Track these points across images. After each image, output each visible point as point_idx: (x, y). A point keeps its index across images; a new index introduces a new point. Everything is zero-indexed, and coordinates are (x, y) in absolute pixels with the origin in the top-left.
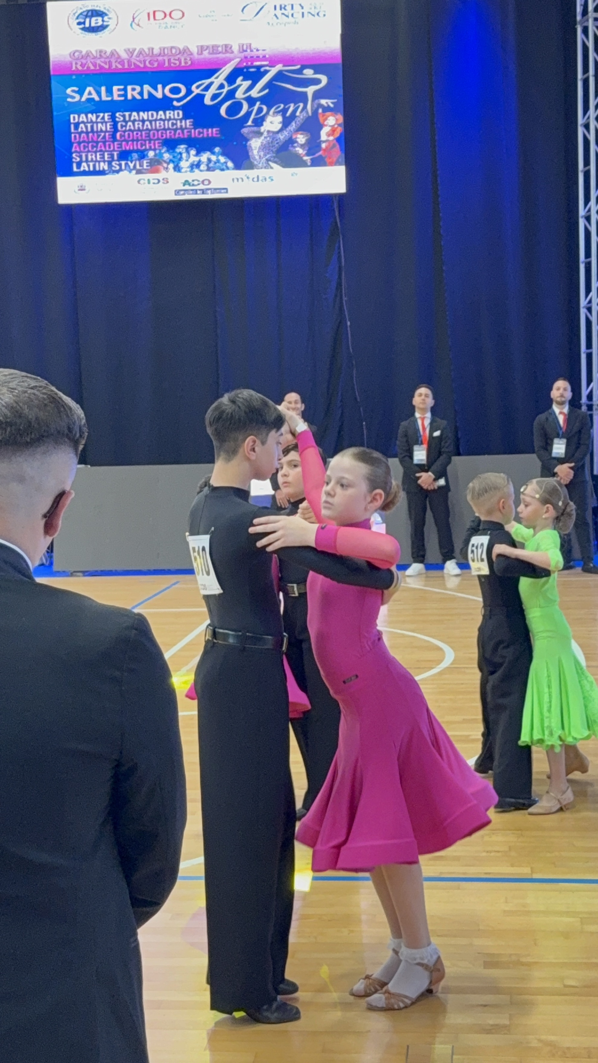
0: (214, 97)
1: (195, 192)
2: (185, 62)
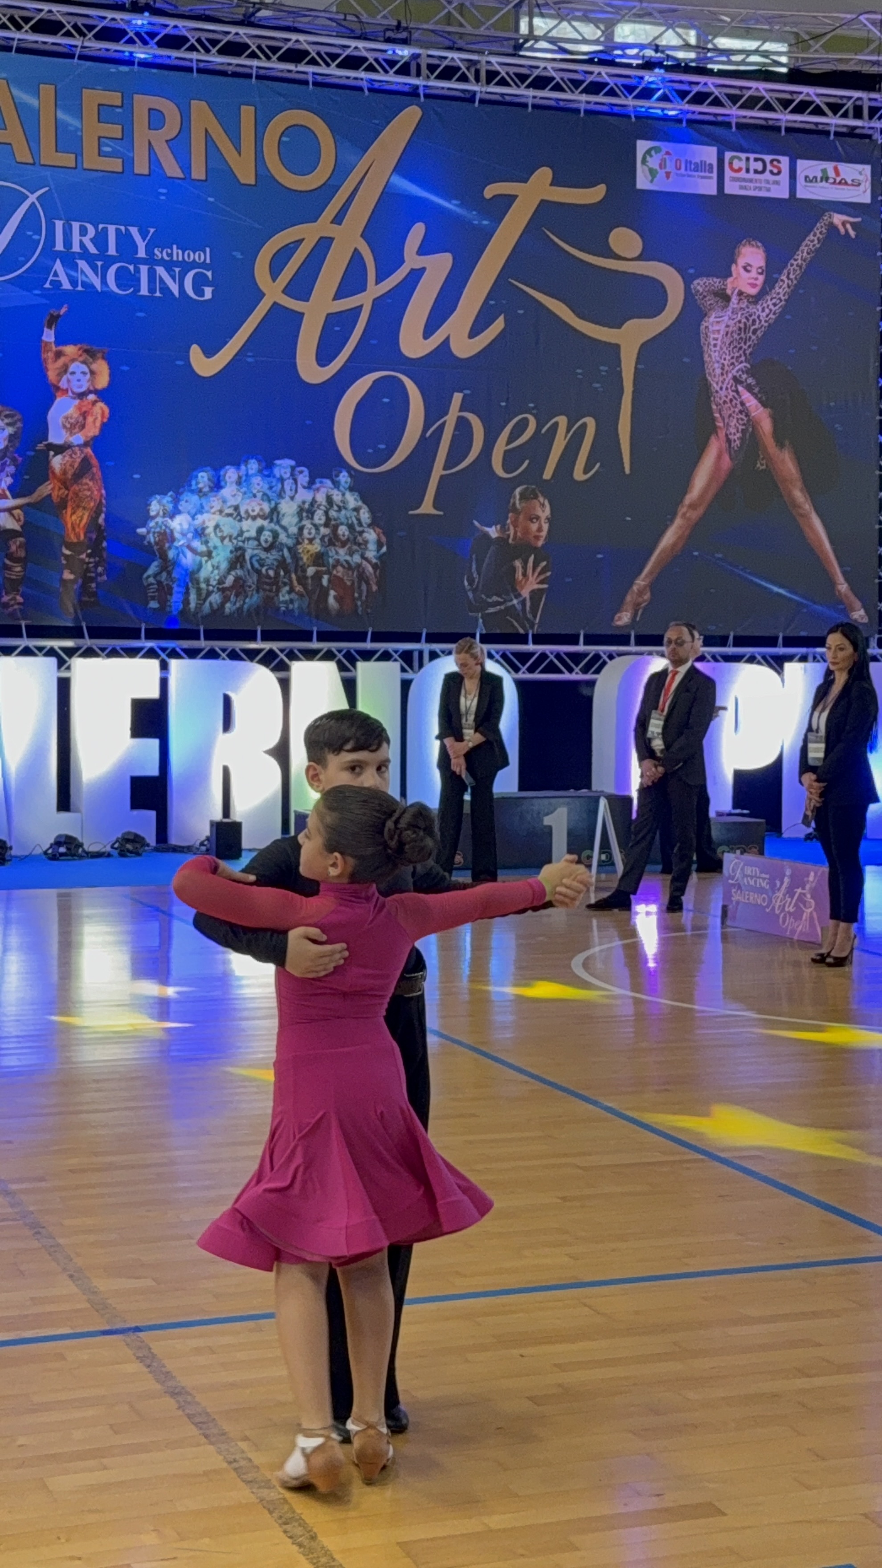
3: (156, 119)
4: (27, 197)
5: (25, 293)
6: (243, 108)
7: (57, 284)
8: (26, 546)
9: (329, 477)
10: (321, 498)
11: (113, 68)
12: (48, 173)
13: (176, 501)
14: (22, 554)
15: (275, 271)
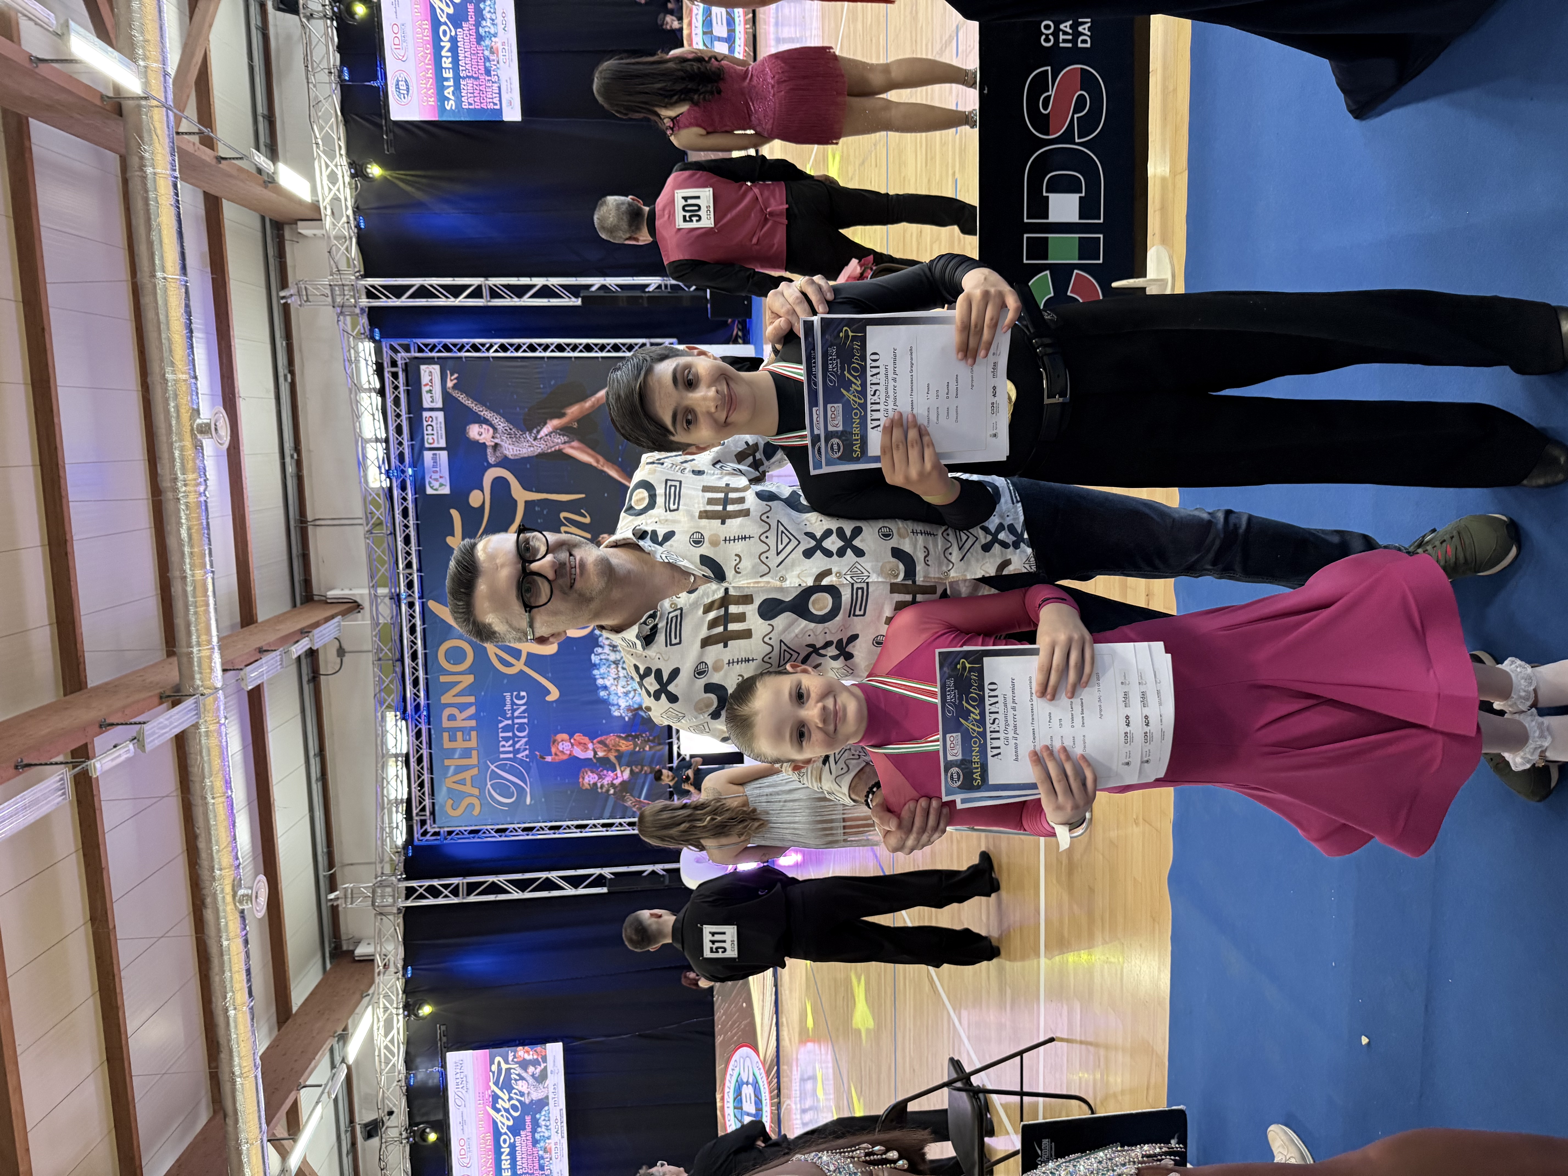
0: (508, 1119)
1: (562, 1127)
2: (489, 1137)
3: (452, 718)
4: (493, 770)
5: (532, 770)
6: (441, 680)
7: (527, 756)
8: (636, 766)
9: (597, 639)
10: (607, 642)
11: (433, 736)
12: (481, 761)
13: (613, 705)
14: (639, 767)
15: (509, 665)
